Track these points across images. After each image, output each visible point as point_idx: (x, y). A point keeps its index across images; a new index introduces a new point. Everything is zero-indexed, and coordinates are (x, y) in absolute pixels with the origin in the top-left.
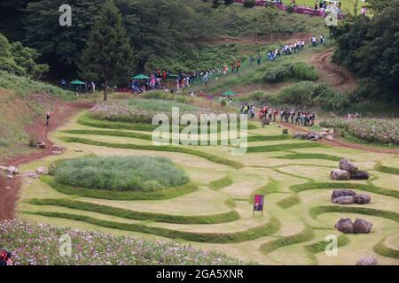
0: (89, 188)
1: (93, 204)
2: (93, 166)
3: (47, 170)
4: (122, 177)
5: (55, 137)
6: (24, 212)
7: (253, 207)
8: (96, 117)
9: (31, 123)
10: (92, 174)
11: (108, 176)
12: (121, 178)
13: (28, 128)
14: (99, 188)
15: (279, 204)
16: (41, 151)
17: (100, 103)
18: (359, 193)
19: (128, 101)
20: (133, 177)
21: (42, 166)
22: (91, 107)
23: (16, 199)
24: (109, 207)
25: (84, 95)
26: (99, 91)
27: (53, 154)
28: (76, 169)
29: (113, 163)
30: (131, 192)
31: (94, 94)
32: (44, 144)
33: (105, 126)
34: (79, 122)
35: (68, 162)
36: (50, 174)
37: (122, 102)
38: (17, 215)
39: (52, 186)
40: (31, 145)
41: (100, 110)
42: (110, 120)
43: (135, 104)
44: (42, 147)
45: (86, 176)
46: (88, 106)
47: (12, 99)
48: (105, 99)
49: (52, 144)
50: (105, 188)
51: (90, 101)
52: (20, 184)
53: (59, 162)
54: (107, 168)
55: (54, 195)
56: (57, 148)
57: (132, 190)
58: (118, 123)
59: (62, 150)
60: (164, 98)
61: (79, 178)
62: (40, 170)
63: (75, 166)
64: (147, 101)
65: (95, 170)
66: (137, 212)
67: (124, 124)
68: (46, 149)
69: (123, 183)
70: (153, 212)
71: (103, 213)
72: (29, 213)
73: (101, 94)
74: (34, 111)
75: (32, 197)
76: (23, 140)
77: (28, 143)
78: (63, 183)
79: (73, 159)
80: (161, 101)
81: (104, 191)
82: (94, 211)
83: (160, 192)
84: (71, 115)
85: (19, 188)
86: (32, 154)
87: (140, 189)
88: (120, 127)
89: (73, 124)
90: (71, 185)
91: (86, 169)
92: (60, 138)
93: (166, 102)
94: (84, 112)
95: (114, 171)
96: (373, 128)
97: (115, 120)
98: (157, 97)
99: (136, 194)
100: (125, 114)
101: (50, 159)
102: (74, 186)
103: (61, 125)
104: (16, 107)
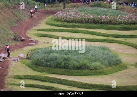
0: (54, 67)
1: (56, 79)
2: (56, 53)
3: (26, 56)
5: (31, 34)
6: (12, 84)
8: (58, 20)
9: (15, 24)
10: (56, 58)
11: (67, 60)
12: (75, 61)
13: (13, 28)
14: (60, 67)
16: (22, 43)
17: (61, 10)
19: (79, 9)
20: (83, 60)
21: (22, 53)
22: (55, 13)
23: (6, 75)
24: (68, 81)
25: (50, 6)
26: (60, 2)
27: (29, 45)
28: (45, 55)
29: (69, 51)
30: (82, 70)
31: (57, 4)
32: (24, 38)
33: (64, 26)
34: (47, 23)
35: (40, 51)
36: (28, 58)
37: (75, 9)
38: (6, 86)
39: (29, 67)
40: (15, 39)
41: (61, 15)
42: (68, 22)
43: (84, 11)
44: (23, 40)
45: (52, 60)
46: (53, 13)
47: (2, 8)
48: (64, 8)
49: (29, 38)
50: (65, 68)
51: (54, 9)
52: (8, 65)
53: (33, 51)
54: (66, 54)
55: (31, 72)
56: (32, 41)
57: (83, 69)
58: (73, 24)
59: (36, 42)
60: (104, 7)
61: (47, 61)
62: (21, 56)
63: (44, 53)
64: (92, 8)
65: (58, 55)
66: (86, 84)
67: (77, 24)
68: (25, 42)
69: (77, 64)
70: (97, 83)
71: (64, 84)
72: (14, 85)
73: (62, 4)
74: (17, 16)
75: (16, 74)
76: (10, 36)
77: (13, 37)
78: (37, 65)
79: (44, 48)
80: (102, 9)
81: (64, 70)
82: (57, 83)
83: (102, 70)
84: (42, 19)
85: (7, 68)
86: (16, 46)
87: (88, 68)
88: (74, 26)
89: (43, 25)
90: (42, 66)
91: (52, 55)
92: (34, 34)
93: (105, 9)
94: (50, 17)
95: (71, 56)
97: (71, 22)
98: (99, 6)
99: (85, 71)
100: (78, 18)
101: (28, 48)
102: (44, 66)
103: (35, 26)
104: (4, 14)
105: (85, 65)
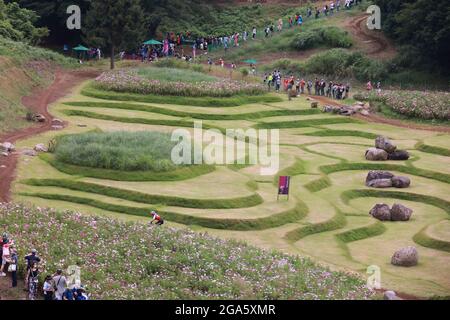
0: (94, 167)
1: (97, 186)
2: (98, 142)
3: (47, 146)
4: (131, 155)
5: (56, 110)
6: (20, 194)
7: (277, 190)
8: (101, 88)
9: (29, 94)
10: (97, 152)
11: (115, 154)
12: (130, 157)
13: (25, 99)
14: (104, 167)
15: (306, 187)
16: (40, 125)
17: (107, 71)
18: (397, 175)
19: (137, 70)
20: (143, 155)
21: (41, 142)
22: (96, 76)
23: (12, 179)
24: (116, 189)
25: (88, 63)
26: (106, 57)
27: (53, 129)
28: (80, 146)
29: (120, 140)
30: (141, 172)
31: (99, 61)
32: (43, 117)
33: (111, 98)
34: (82, 93)
35: (70, 138)
36: (49, 151)
37: (131, 70)
38: (12, 197)
39: (53, 165)
40: (29, 119)
41: (106, 79)
42: (117, 91)
43: (145, 73)
44: (42, 121)
45: (90, 154)
46: (93, 75)
47: (7, 66)
48: (112, 67)
49: (52, 117)
50: (111, 168)
51: (94, 69)
52: (16, 162)
53: (59, 138)
54: (115, 145)
55: (54, 174)
56: (58, 123)
57: (143, 170)
58: (126, 94)
59: (64, 124)
60: (178, 67)
61: (82, 156)
62: (39, 146)
63: (78, 143)
64: (159, 69)
65: (100, 147)
66: (146, 195)
67: (133, 95)
68: (46, 123)
69: (132, 162)
70: (165, 195)
71: (109, 195)
72: (26, 195)
73: (107, 62)
74: (32, 80)
75: (29, 177)
76: (20, 113)
77: (25, 116)
78: (64, 162)
79: (78, 135)
80: (175, 70)
81: (109, 171)
82: (98, 193)
83: (173, 173)
84: (74, 85)
85: (15, 167)
86: (30, 129)
87: (151, 168)
88: (128, 99)
89: (75, 96)
90: (73, 164)
91: (89, 147)
92: (60, 111)
93: (180, 71)
94: (88, 82)
95: (122, 148)
96: (414, 102)
97: (123, 91)
98: (170, 65)
99: (146, 174)
100: (134, 84)
101: (51, 134)
102: (77, 164)
103: (63, 96)
104: (11, 76)
105: (145, 163)
